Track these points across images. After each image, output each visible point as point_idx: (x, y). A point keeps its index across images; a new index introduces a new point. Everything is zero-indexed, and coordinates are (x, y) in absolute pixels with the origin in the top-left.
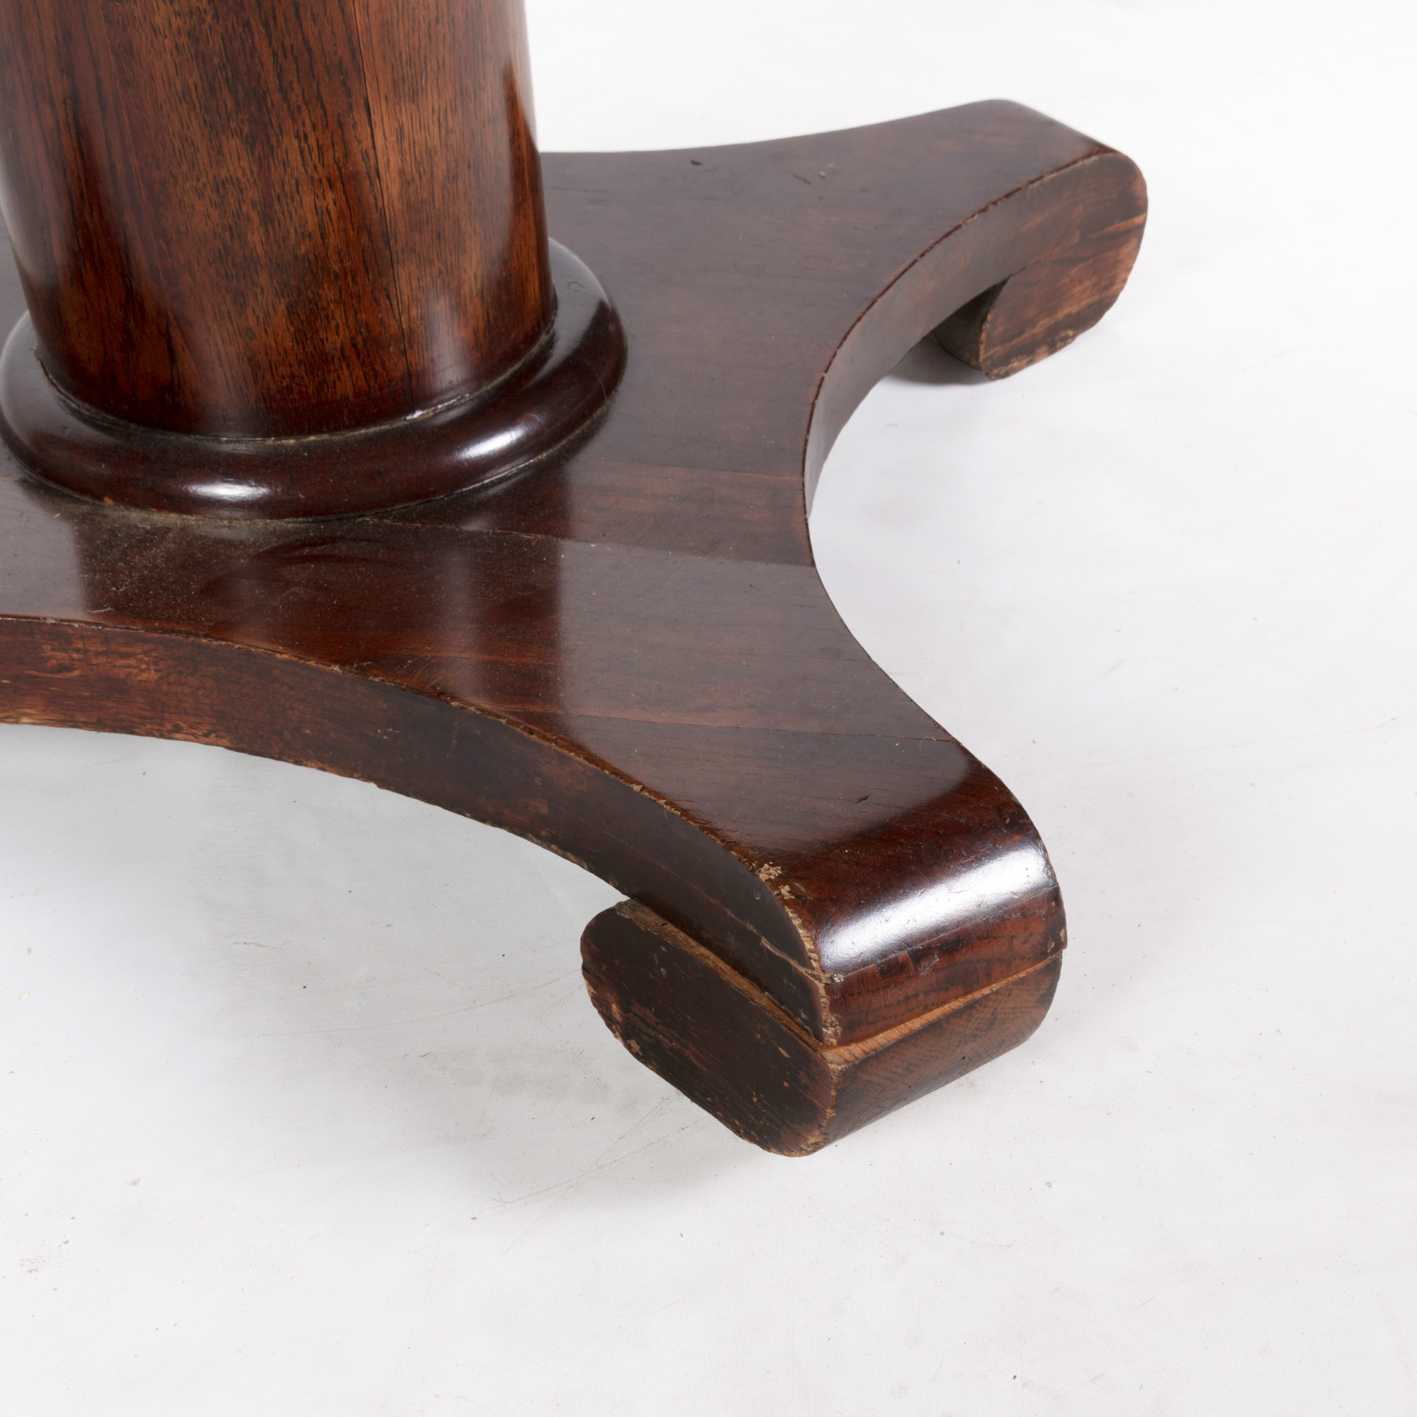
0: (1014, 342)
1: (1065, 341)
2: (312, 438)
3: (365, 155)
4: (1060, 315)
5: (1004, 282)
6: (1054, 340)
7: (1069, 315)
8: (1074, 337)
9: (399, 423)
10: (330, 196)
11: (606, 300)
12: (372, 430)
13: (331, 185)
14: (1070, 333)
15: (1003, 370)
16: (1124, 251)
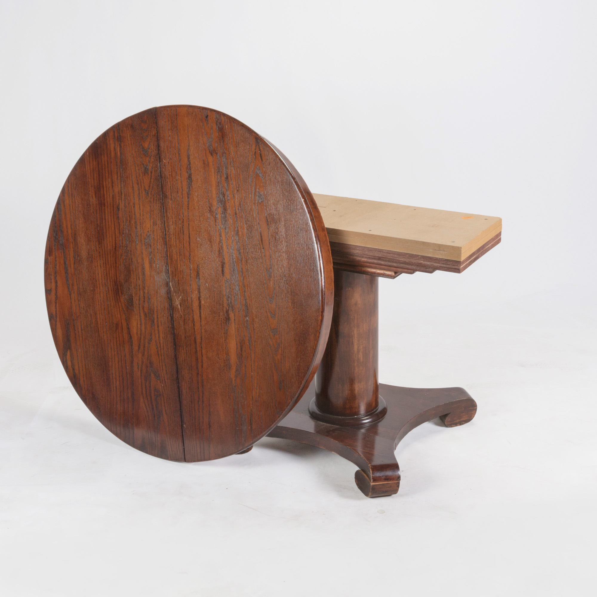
0: (452, 422)
1: (463, 424)
2: (343, 417)
3: (354, 388)
4: (461, 420)
5: (450, 413)
6: (461, 423)
7: (463, 420)
8: (465, 424)
9: (353, 417)
10: (349, 392)
11: (386, 407)
12: (350, 417)
13: (350, 391)
14: (464, 423)
15: (450, 426)
16: (473, 412)
